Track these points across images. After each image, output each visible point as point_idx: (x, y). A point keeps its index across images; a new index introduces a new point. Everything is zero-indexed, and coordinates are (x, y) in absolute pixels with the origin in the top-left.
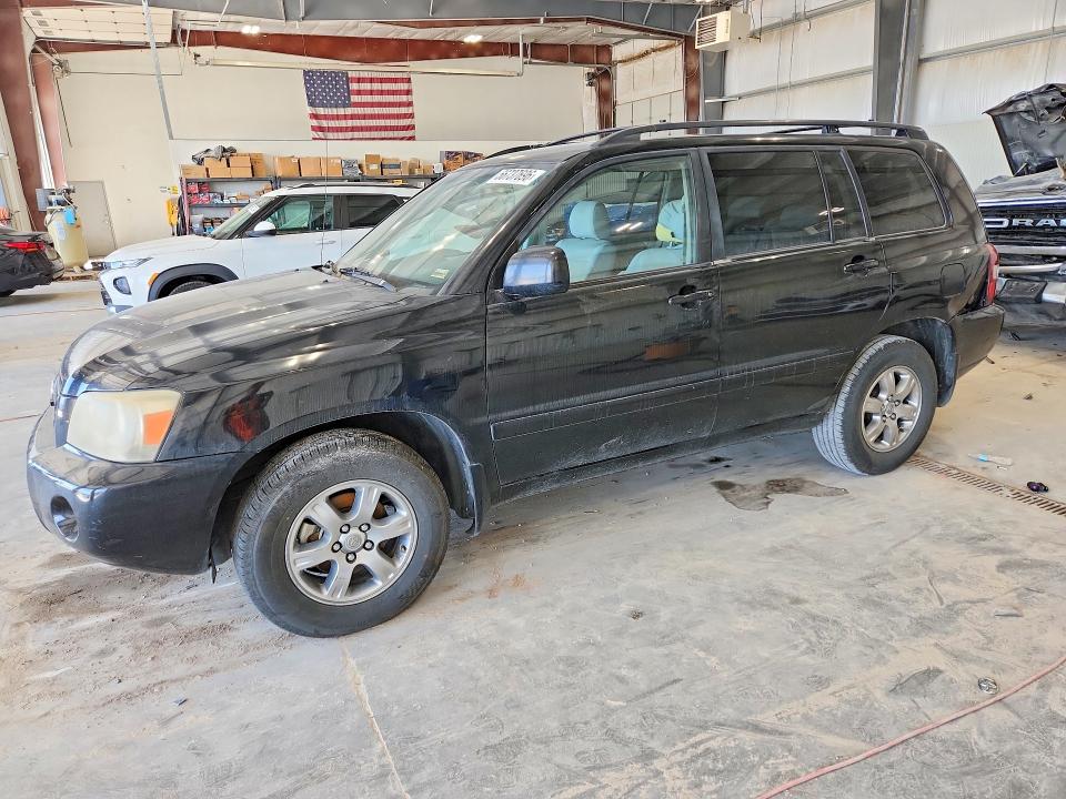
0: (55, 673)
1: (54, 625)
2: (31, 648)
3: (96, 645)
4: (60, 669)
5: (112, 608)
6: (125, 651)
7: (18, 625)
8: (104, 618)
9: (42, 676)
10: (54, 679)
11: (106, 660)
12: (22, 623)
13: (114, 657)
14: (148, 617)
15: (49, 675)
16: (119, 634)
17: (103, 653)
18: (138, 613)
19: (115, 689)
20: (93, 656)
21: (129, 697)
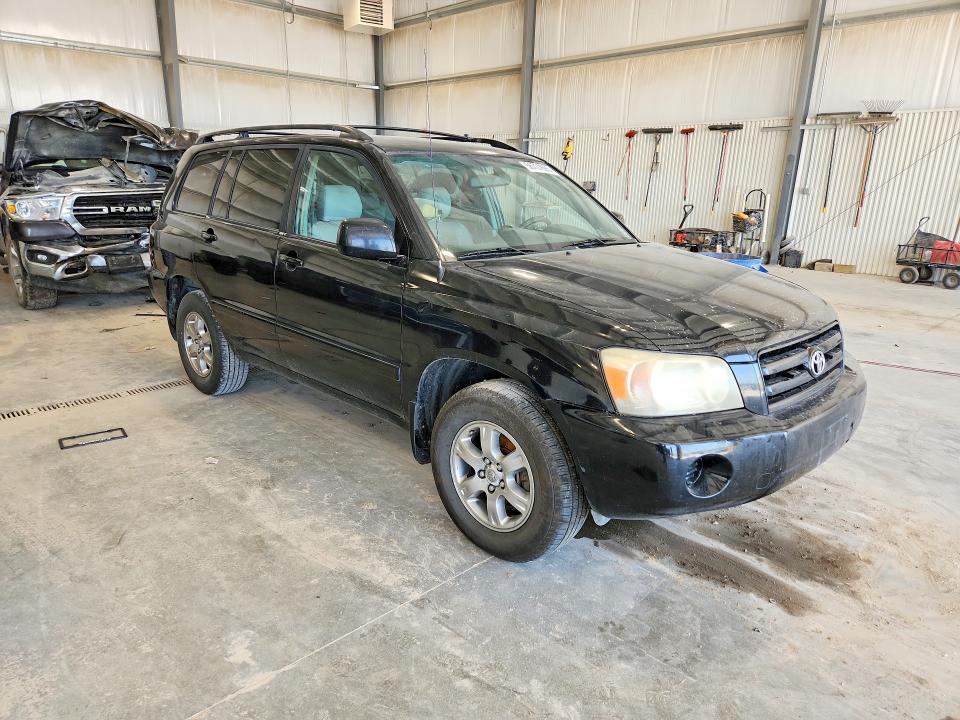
0: (859, 514)
1: (842, 543)
2: (866, 538)
3: (823, 513)
4: (854, 514)
5: (795, 527)
6: (810, 500)
7: (868, 562)
8: (804, 525)
9: (867, 518)
10: (861, 511)
11: (823, 502)
12: (865, 561)
13: (818, 500)
14: (779, 507)
15: (863, 515)
16: (803, 510)
17: (823, 506)
18: (782, 514)
19: (830, 488)
20: (831, 508)
21: (827, 482)
